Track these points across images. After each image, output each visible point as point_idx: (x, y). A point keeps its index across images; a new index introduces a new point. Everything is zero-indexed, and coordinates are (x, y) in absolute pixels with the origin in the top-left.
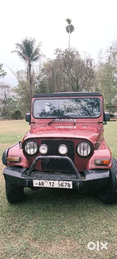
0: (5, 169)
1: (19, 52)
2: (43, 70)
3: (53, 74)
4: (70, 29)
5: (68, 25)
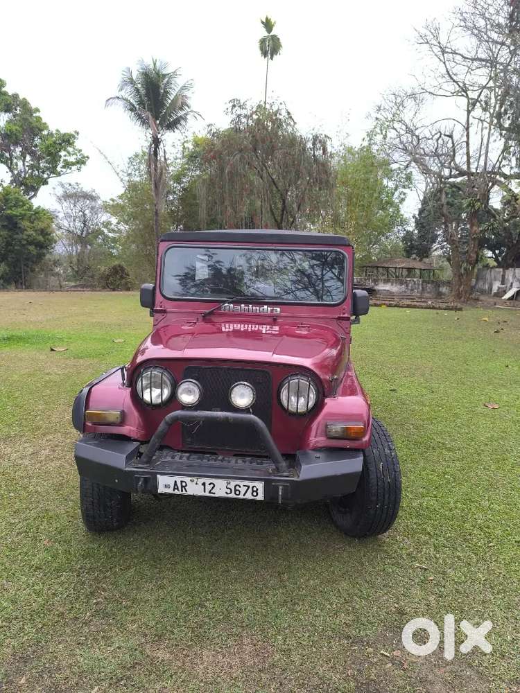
0: (81, 441)
1: (126, 100)
2: (192, 157)
3: (222, 170)
4: (270, 47)
5: (266, 34)
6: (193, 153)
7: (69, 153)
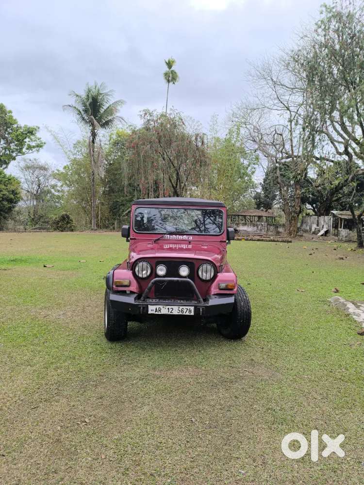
1: (75, 108)
2: (115, 143)
3: (138, 154)
6: (116, 141)
7: (31, 140)
